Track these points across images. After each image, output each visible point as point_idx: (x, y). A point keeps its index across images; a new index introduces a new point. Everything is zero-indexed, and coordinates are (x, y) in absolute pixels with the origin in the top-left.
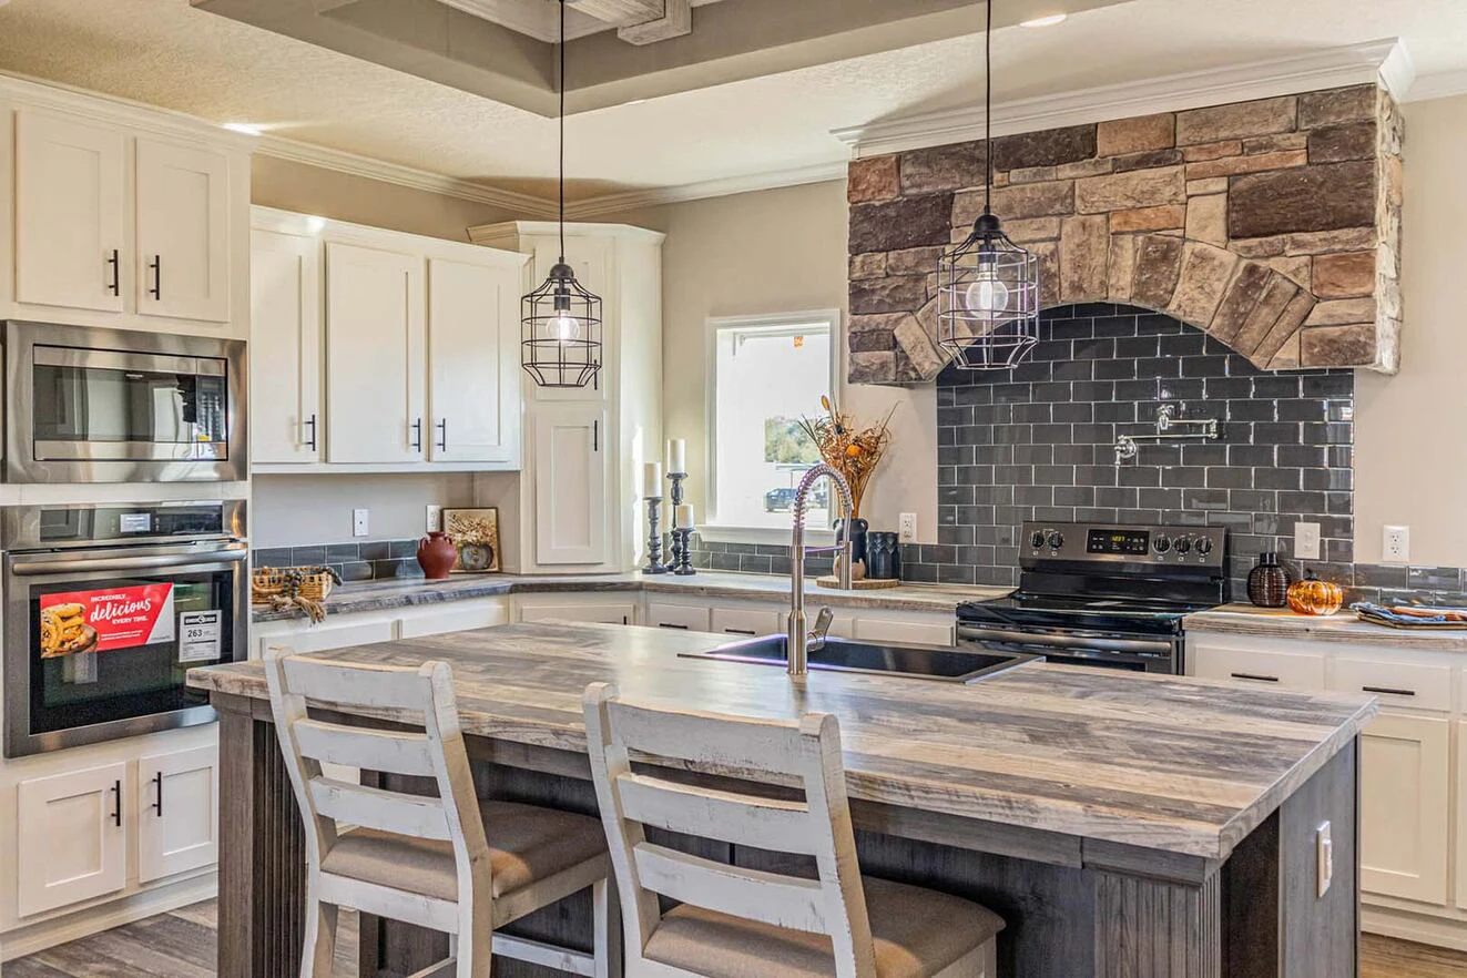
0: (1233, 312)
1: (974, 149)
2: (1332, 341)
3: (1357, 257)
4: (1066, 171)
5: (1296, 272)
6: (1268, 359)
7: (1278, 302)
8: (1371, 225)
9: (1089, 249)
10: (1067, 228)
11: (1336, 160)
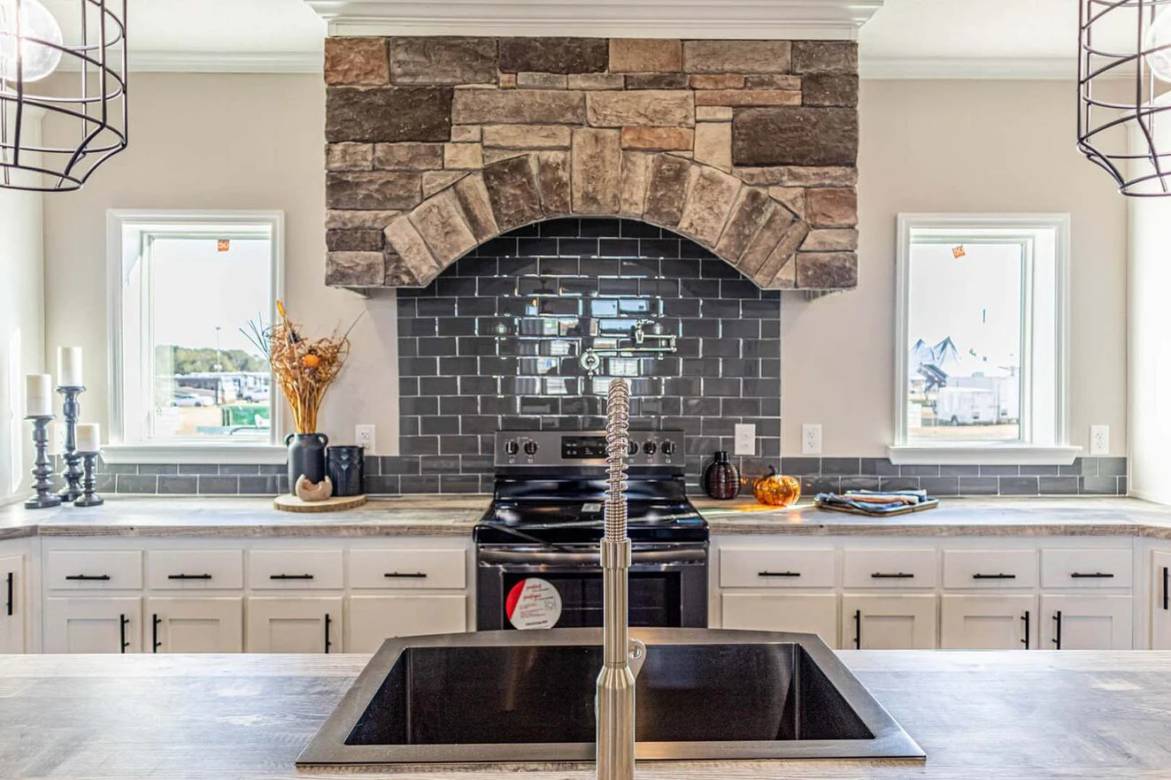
0: (739, 235)
1: (478, 44)
2: (823, 266)
3: (842, 192)
4: (577, 81)
5: (793, 202)
6: (769, 279)
7: (778, 227)
8: (853, 165)
9: (603, 161)
10: (578, 139)
11: (827, 103)
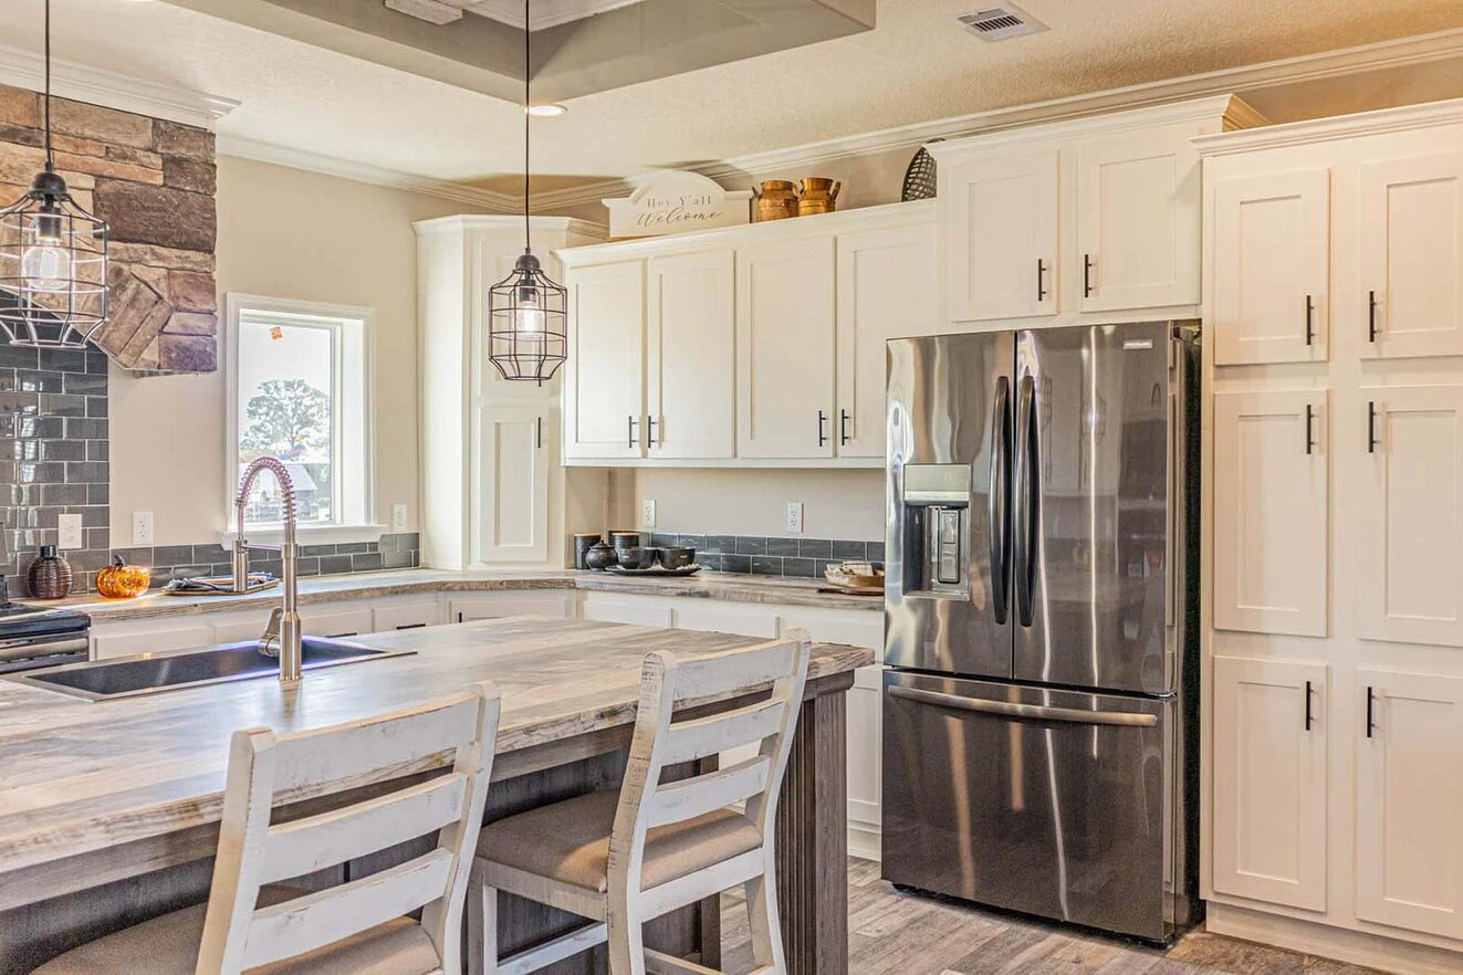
2: (187, 349)
3: (203, 277)
5: (157, 282)
6: (134, 359)
7: (142, 307)
8: (211, 252)
11: (188, 188)
